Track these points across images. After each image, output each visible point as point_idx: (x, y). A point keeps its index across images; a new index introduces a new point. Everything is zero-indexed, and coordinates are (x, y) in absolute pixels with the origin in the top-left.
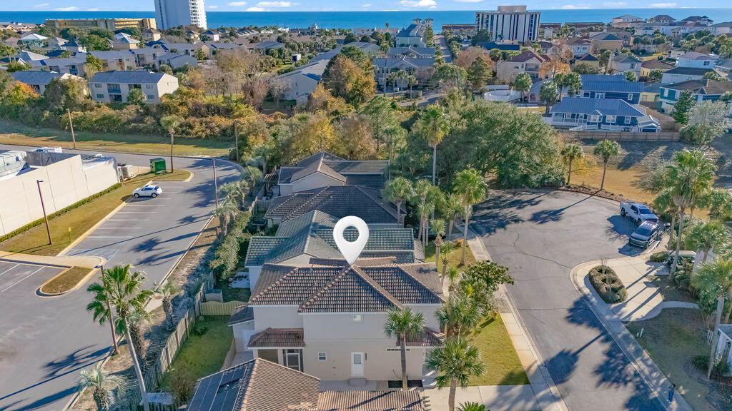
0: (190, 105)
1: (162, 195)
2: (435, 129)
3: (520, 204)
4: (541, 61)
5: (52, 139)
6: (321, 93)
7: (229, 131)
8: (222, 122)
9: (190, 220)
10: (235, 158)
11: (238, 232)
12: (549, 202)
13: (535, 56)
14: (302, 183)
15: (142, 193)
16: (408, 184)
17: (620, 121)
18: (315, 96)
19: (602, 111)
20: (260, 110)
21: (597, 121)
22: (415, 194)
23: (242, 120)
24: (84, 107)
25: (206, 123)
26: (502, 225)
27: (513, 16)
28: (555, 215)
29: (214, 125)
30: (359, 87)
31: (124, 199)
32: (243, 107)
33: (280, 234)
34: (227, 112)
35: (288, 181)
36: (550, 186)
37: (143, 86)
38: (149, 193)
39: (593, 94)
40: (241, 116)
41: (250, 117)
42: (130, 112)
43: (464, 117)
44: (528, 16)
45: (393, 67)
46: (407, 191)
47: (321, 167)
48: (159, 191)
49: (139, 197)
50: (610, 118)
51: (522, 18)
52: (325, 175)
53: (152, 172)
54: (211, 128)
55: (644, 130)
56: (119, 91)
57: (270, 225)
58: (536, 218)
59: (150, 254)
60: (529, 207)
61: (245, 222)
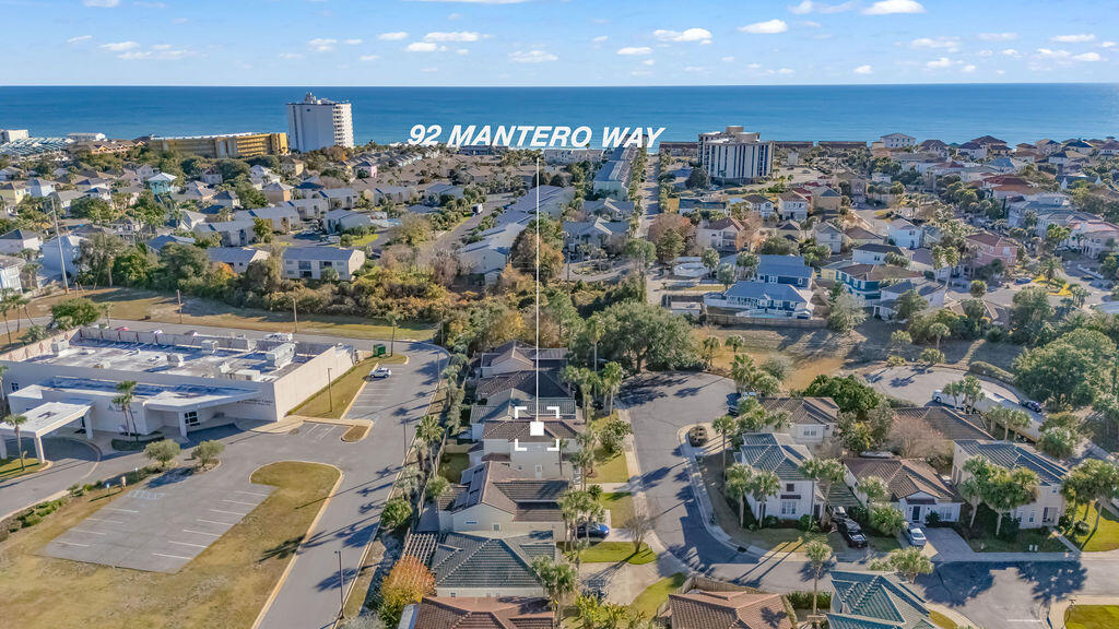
0: (386, 286)
1: (393, 376)
2: (594, 331)
3: (669, 383)
4: (739, 229)
5: (264, 320)
6: (510, 273)
7: (426, 313)
8: (418, 304)
9: (422, 394)
10: (439, 341)
11: (458, 403)
12: (692, 381)
13: (733, 223)
14: (500, 366)
15: (377, 375)
16: (576, 371)
17: (786, 307)
18: (504, 276)
19: (771, 295)
20: (450, 288)
21: (766, 305)
22: (580, 378)
23: (437, 302)
24: (283, 288)
25: (403, 304)
26: (651, 399)
27: (738, 148)
28: (693, 391)
29: (410, 306)
30: (547, 263)
31: (365, 378)
32: (435, 287)
33: (489, 403)
34: (420, 292)
35: (489, 365)
36: (696, 369)
37: (334, 263)
38: (382, 374)
39: (767, 277)
40: (434, 296)
41: (444, 299)
42: (326, 292)
43: (620, 320)
44: (757, 148)
45: (584, 233)
46: (574, 376)
47: (514, 354)
48: (390, 373)
49: (375, 378)
50: (778, 303)
51: (749, 150)
52: (517, 360)
53: (374, 356)
54: (409, 310)
55: (799, 317)
56: (310, 267)
57: (479, 398)
58: (681, 394)
59: (405, 417)
60: (677, 385)
61: (462, 396)
